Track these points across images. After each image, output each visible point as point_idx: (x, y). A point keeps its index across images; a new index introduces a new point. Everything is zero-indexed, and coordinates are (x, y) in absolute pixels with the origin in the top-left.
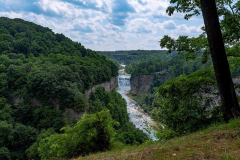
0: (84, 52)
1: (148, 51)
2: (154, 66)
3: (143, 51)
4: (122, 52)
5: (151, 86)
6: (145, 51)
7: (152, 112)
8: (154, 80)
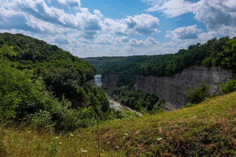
0: (73, 59)
1: (110, 57)
2: (119, 68)
3: (106, 57)
4: (91, 58)
5: (118, 81)
6: (108, 57)
7: (121, 99)
8: (120, 77)
